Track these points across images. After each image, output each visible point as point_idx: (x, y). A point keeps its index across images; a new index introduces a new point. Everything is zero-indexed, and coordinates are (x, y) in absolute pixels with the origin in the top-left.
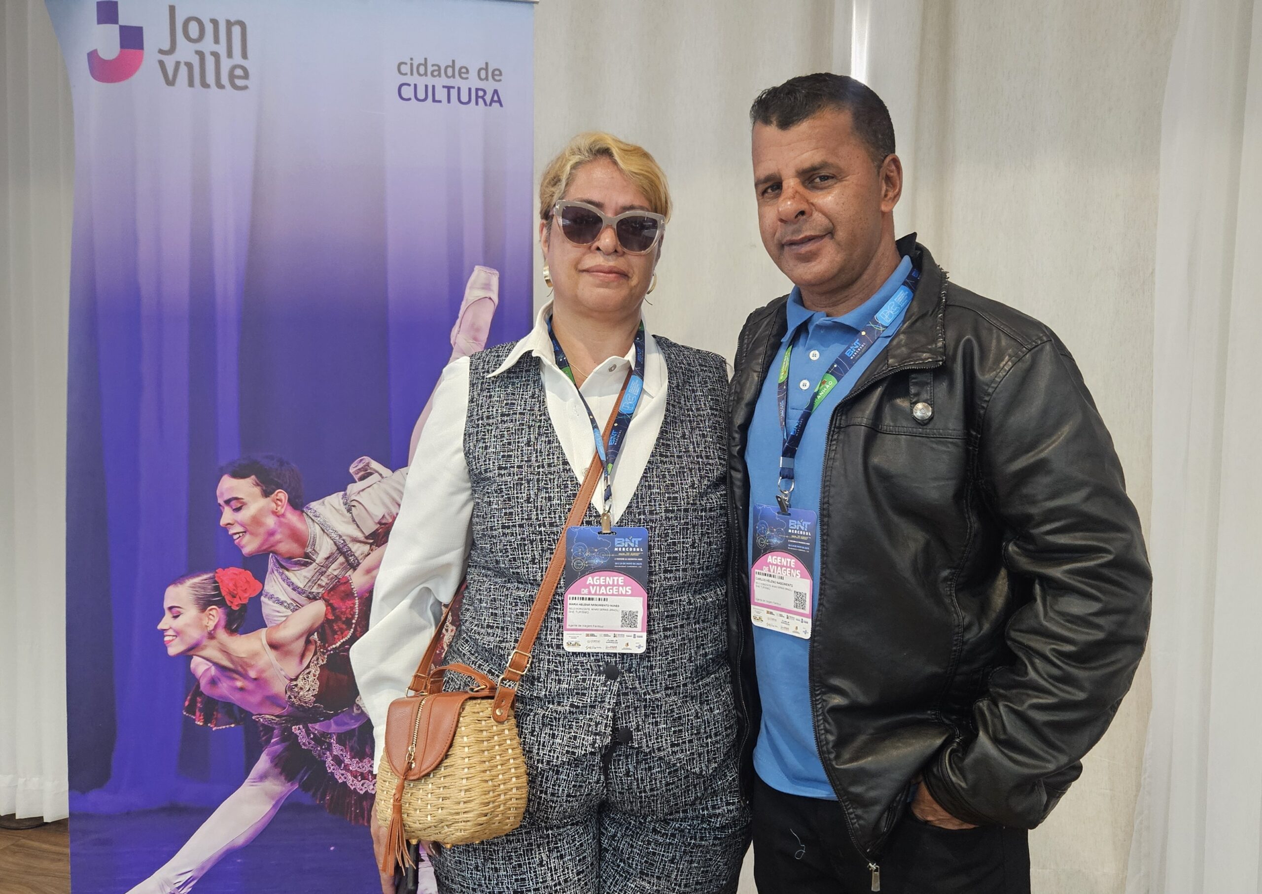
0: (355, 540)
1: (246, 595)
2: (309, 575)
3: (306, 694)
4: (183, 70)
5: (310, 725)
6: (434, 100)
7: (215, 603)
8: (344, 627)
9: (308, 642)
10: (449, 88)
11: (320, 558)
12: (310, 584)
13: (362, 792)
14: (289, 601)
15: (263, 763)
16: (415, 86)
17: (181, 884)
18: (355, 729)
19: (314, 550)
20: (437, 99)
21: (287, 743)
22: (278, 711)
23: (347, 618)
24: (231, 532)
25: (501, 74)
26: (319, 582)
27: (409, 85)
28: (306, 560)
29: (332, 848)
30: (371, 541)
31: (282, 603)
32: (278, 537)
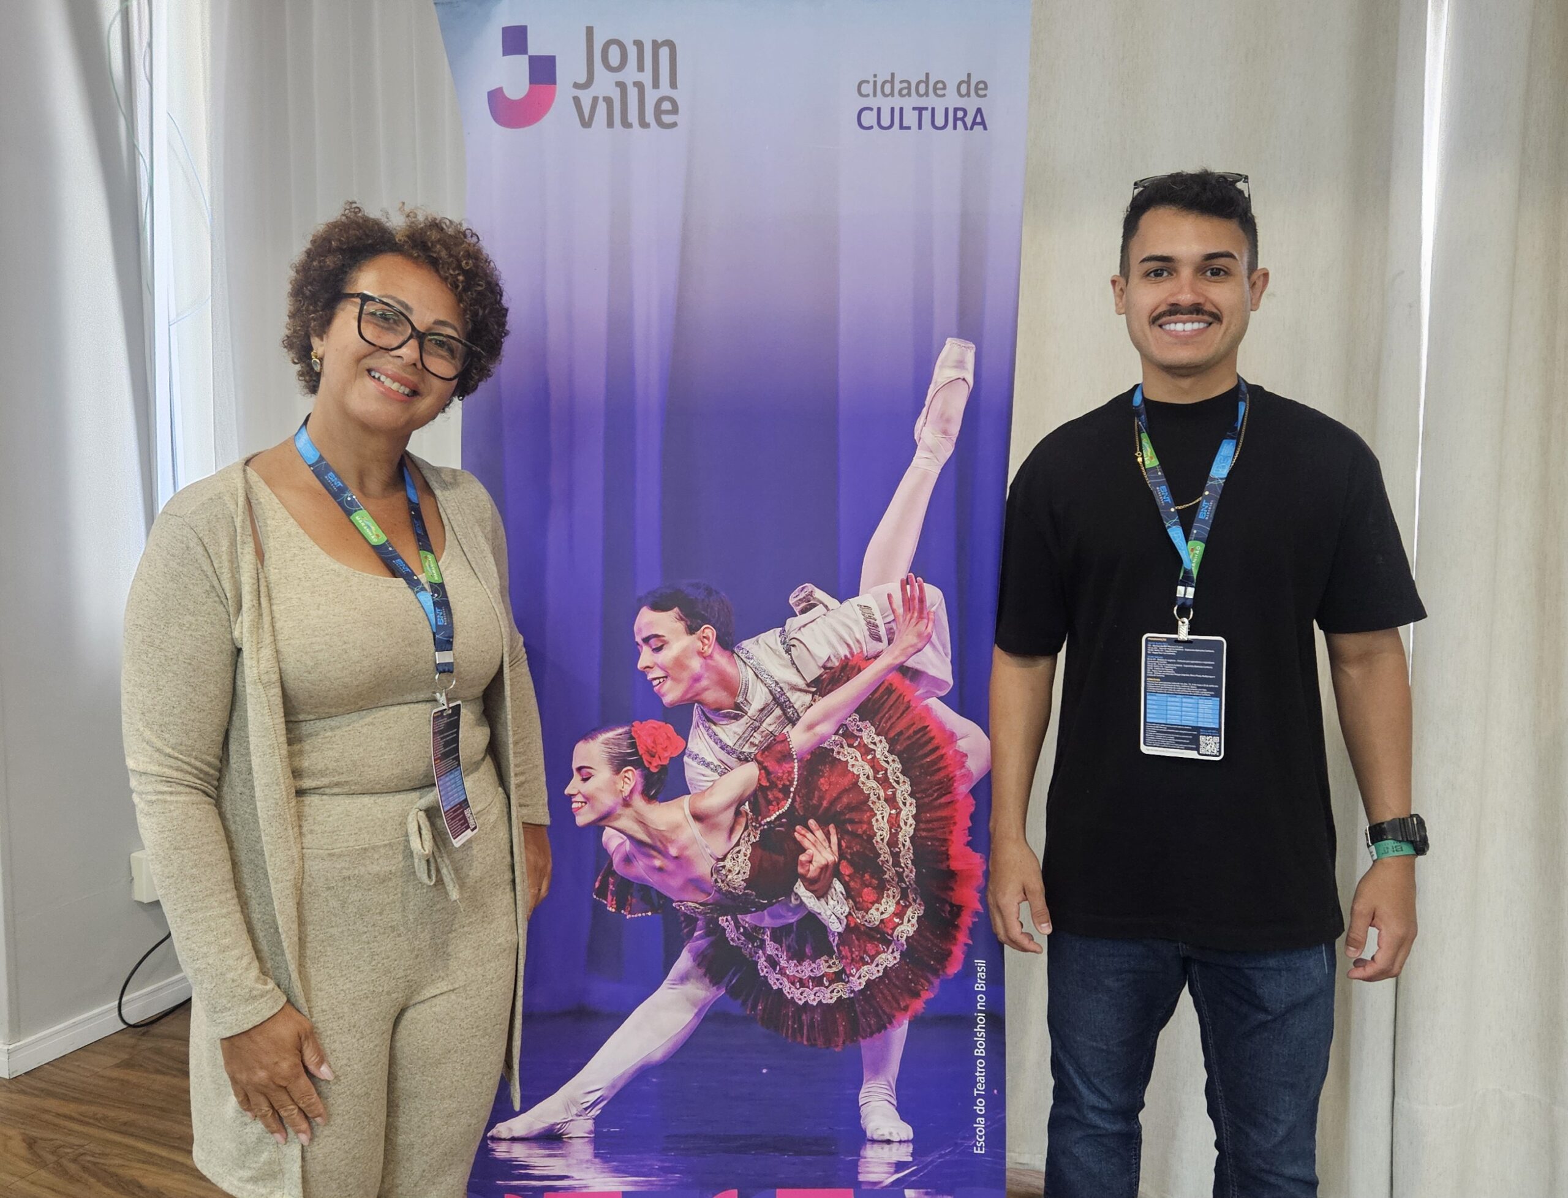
0: (795, 688)
1: (666, 755)
2: (740, 731)
3: (735, 877)
4: (602, 107)
5: (739, 916)
6: (902, 127)
7: (631, 763)
8: (781, 796)
9: (738, 813)
10: (920, 110)
11: (753, 710)
12: (740, 741)
13: (801, 1003)
14: (717, 763)
15: (684, 961)
16: (879, 109)
17: (589, 1104)
18: (792, 923)
19: (745, 699)
20: (905, 125)
21: (712, 938)
22: (702, 898)
23: (784, 785)
24: (650, 676)
25: (986, 88)
26: (752, 740)
27: (871, 109)
28: (737, 712)
29: (764, 1071)
30: (814, 689)
31: (707, 765)
32: (704, 683)
